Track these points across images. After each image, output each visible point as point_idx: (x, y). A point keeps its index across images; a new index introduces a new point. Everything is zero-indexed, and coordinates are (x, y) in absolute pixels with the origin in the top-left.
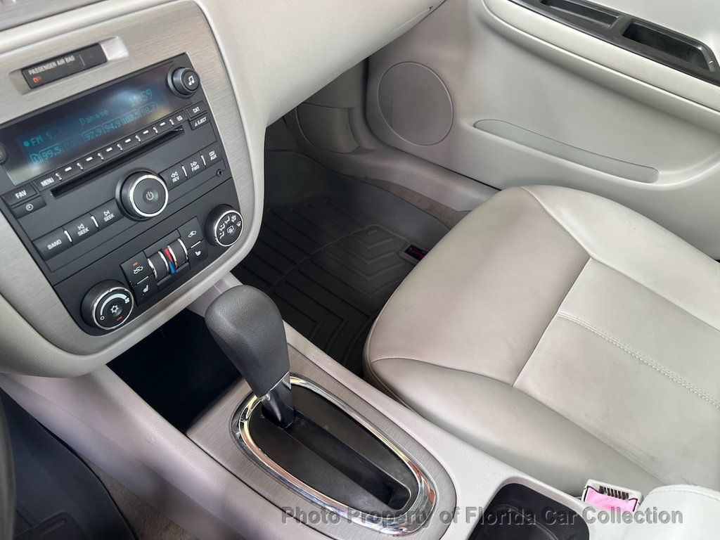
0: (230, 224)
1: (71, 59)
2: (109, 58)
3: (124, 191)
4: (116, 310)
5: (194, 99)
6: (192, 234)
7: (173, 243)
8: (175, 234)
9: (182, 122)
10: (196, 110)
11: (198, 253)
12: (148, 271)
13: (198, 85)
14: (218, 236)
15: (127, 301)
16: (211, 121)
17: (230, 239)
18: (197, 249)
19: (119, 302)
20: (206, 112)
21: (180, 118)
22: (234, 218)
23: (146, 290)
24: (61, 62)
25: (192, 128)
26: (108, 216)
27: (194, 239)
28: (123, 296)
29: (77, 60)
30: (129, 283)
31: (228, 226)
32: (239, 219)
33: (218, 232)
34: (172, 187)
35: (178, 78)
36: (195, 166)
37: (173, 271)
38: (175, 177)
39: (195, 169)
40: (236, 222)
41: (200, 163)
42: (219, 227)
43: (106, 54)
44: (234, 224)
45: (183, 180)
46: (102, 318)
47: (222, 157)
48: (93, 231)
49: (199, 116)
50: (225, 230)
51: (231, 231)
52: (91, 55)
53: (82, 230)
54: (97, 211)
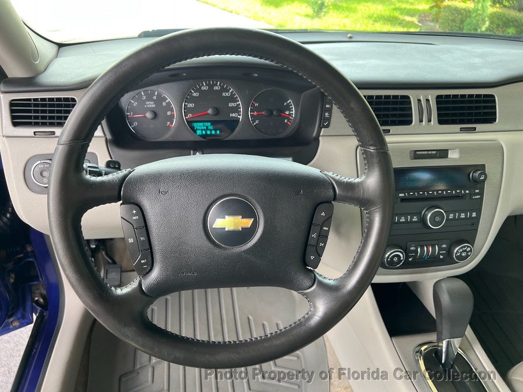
0: (465, 251)
1: (434, 152)
2: (449, 157)
3: (426, 212)
4: (396, 259)
5: (478, 186)
6: (444, 246)
7: (433, 246)
8: (437, 242)
9: (468, 193)
10: (477, 191)
11: (441, 257)
12: (416, 251)
13: (484, 181)
14: (456, 254)
15: (402, 259)
16: (481, 199)
17: (461, 258)
18: (442, 254)
19: (398, 256)
20: (481, 194)
21: (467, 192)
22: (469, 249)
23: (410, 260)
24: (430, 152)
25: (471, 198)
26: (415, 219)
27: (443, 249)
28: (401, 256)
29: (436, 154)
30: (406, 251)
31: (464, 251)
32: (471, 251)
33: (457, 251)
34: (448, 220)
35: (477, 174)
37: (426, 258)
38: (451, 216)
39: (462, 217)
40: (469, 251)
41: (466, 215)
42: (459, 249)
43: (449, 155)
44: (467, 252)
45: (454, 219)
46: (389, 260)
47: (478, 218)
48: (406, 222)
49: (477, 194)
50: (461, 252)
51: (464, 254)
52: (443, 153)
53: (403, 220)
54: (412, 215)
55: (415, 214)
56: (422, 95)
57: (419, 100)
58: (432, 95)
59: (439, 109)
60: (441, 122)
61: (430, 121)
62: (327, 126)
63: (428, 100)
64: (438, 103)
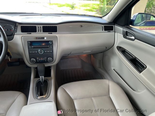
0: (50, 59)
1: (41, 38)
2: (45, 39)
4: (33, 61)
5: (51, 45)
6: (45, 58)
7: (43, 58)
12: (39, 59)
14: (48, 60)
16: (53, 48)
18: (46, 60)
19: (34, 60)
21: (49, 46)
23: (38, 61)
26: (37, 52)
30: (36, 59)
36: (48, 51)
38: (45, 52)
47: (53, 52)
49: (51, 47)
53: (34, 52)
54: (36, 51)
55: (37, 51)
56: (39, 26)
57: (38, 27)
58: (42, 26)
59: (43, 29)
60: (44, 32)
61: (41, 31)
62: (16, 32)
63: (40, 27)
64: (43, 28)
